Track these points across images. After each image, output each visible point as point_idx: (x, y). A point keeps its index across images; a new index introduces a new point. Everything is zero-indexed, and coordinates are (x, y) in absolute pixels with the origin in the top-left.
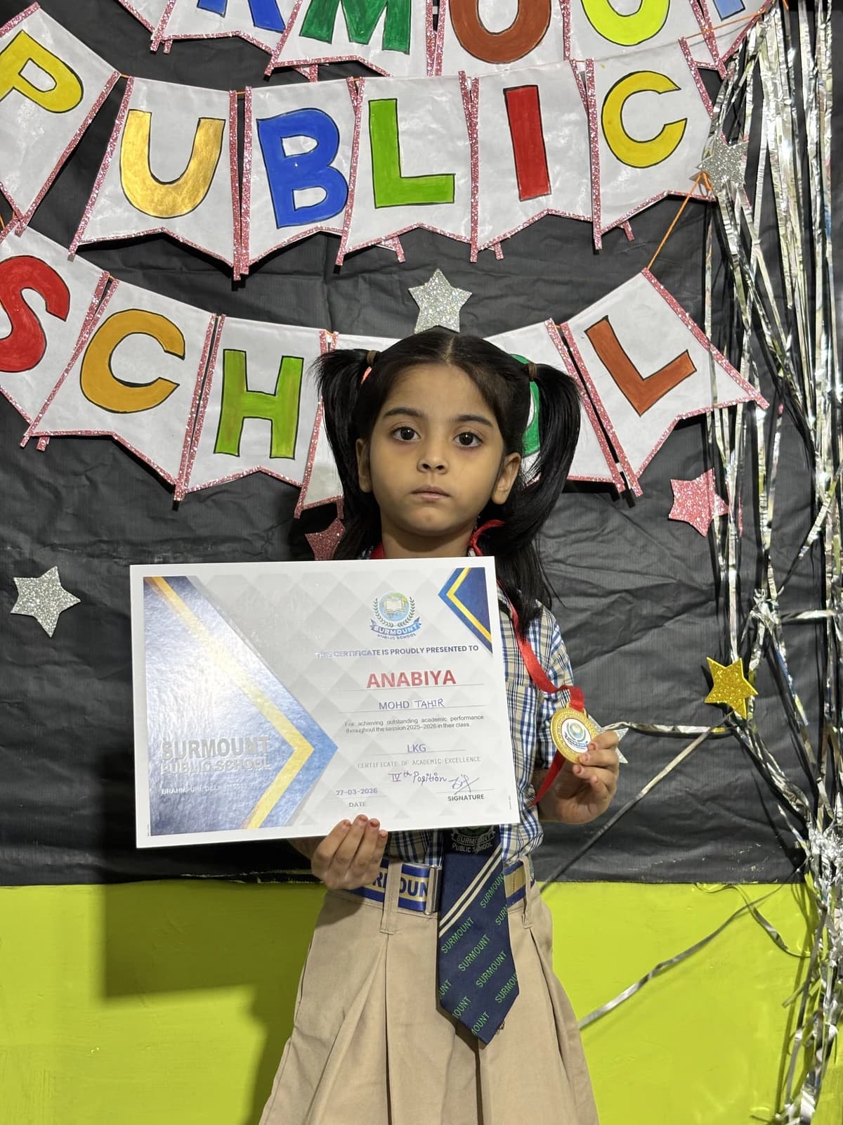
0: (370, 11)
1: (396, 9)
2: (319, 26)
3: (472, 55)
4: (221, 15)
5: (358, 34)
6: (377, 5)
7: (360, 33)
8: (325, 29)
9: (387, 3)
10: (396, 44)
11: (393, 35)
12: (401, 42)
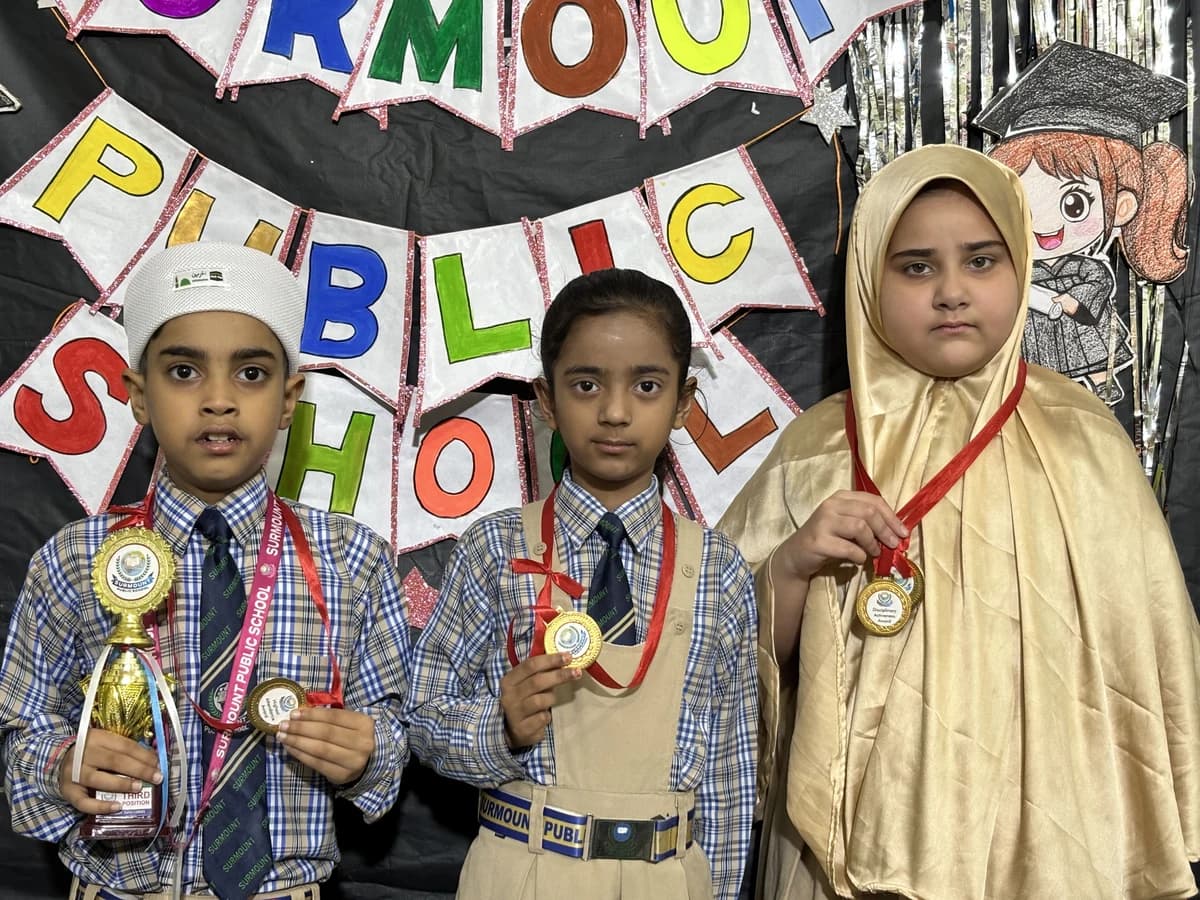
0: (440, 49)
1: (467, 46)
2: (387, 66)
3: (547, 90)
4: (288, 58)
5: (429, 73)
6: (447, 43)
7: (430, 71)
8: (394, 69)
9: (457, 40)
10: (467, 82)
11: (465, 72)
12: (473, 79)
